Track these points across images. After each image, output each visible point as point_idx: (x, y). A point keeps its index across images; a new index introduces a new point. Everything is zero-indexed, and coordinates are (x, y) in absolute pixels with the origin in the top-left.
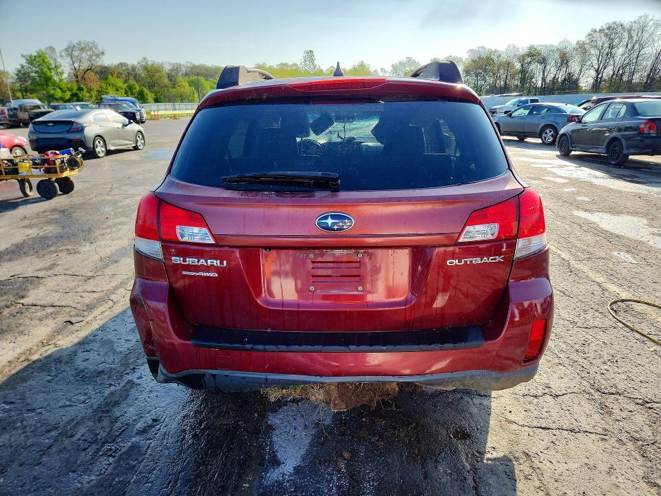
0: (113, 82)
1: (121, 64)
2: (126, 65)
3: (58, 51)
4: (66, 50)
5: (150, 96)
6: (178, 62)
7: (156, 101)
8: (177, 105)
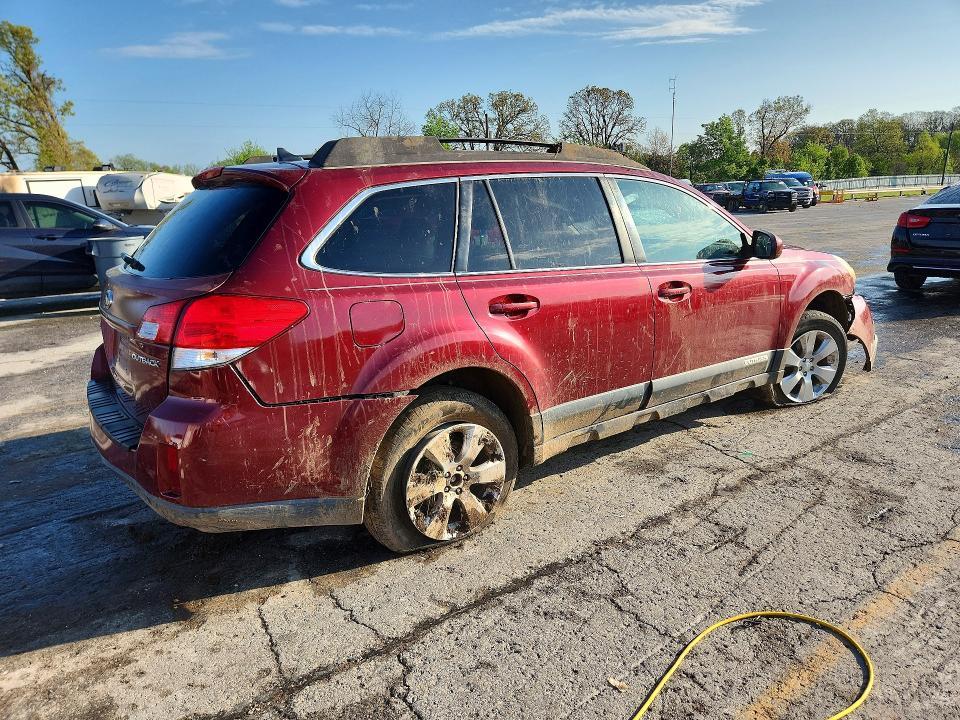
0: (811, 149)
1: (843, 123)
2: (851, 122)
3: (747, 114)
4: (759, 112)
5: (863, 164)
6: (940, 110)
7: (874, 173)
8: (899, 179)
